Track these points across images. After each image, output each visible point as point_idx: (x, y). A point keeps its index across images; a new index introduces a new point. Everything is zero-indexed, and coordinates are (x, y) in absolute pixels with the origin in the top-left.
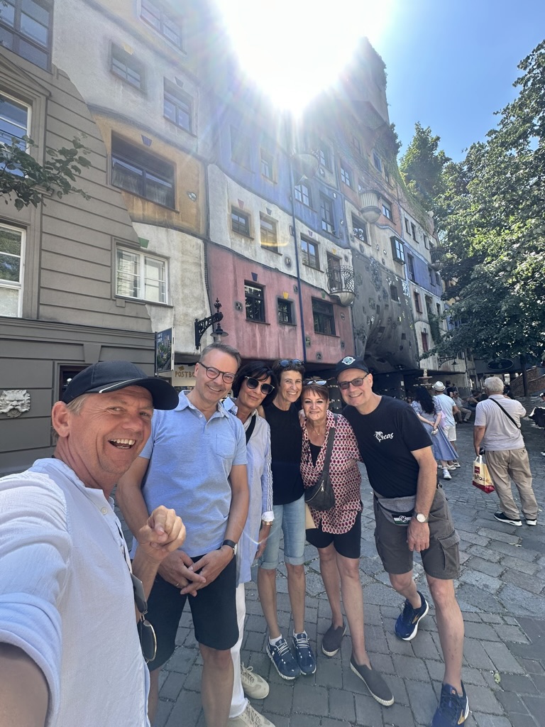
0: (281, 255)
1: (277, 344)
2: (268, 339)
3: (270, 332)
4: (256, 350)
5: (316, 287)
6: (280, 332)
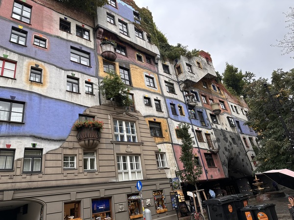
5: (205, 149)
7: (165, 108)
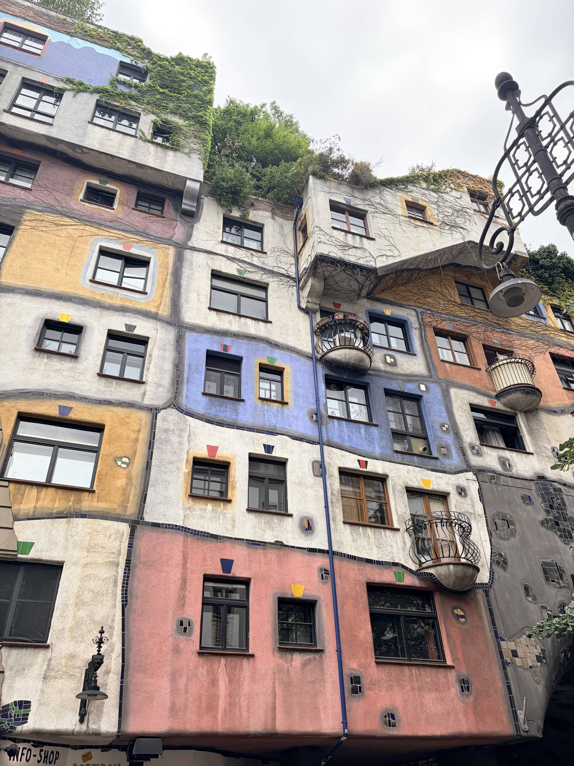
0: (291, 515)
1: (269, 699)
2: (246, 688)
3: (253, 673)
4: (215, 717)
5: (379, 563)
6: (280, 671)
7: (168, 366)
